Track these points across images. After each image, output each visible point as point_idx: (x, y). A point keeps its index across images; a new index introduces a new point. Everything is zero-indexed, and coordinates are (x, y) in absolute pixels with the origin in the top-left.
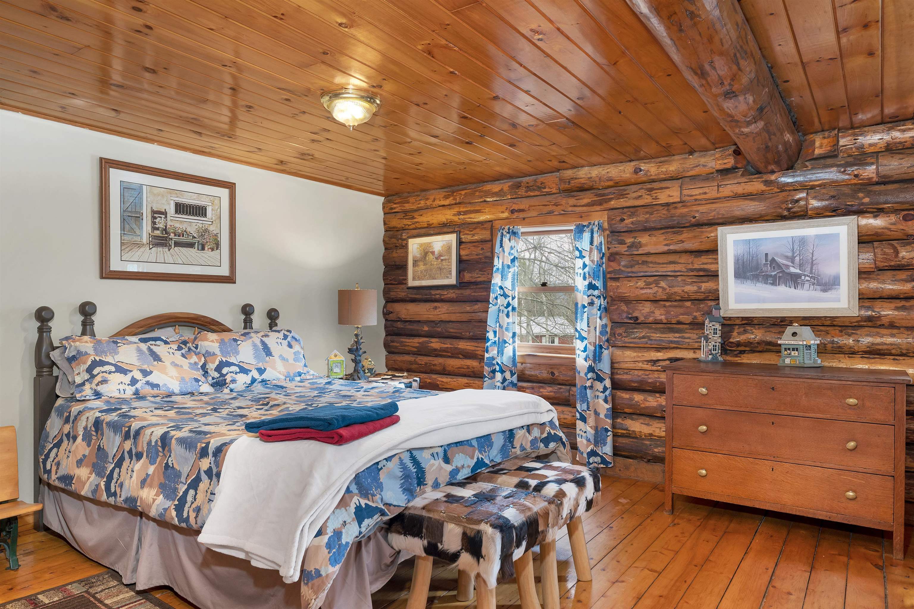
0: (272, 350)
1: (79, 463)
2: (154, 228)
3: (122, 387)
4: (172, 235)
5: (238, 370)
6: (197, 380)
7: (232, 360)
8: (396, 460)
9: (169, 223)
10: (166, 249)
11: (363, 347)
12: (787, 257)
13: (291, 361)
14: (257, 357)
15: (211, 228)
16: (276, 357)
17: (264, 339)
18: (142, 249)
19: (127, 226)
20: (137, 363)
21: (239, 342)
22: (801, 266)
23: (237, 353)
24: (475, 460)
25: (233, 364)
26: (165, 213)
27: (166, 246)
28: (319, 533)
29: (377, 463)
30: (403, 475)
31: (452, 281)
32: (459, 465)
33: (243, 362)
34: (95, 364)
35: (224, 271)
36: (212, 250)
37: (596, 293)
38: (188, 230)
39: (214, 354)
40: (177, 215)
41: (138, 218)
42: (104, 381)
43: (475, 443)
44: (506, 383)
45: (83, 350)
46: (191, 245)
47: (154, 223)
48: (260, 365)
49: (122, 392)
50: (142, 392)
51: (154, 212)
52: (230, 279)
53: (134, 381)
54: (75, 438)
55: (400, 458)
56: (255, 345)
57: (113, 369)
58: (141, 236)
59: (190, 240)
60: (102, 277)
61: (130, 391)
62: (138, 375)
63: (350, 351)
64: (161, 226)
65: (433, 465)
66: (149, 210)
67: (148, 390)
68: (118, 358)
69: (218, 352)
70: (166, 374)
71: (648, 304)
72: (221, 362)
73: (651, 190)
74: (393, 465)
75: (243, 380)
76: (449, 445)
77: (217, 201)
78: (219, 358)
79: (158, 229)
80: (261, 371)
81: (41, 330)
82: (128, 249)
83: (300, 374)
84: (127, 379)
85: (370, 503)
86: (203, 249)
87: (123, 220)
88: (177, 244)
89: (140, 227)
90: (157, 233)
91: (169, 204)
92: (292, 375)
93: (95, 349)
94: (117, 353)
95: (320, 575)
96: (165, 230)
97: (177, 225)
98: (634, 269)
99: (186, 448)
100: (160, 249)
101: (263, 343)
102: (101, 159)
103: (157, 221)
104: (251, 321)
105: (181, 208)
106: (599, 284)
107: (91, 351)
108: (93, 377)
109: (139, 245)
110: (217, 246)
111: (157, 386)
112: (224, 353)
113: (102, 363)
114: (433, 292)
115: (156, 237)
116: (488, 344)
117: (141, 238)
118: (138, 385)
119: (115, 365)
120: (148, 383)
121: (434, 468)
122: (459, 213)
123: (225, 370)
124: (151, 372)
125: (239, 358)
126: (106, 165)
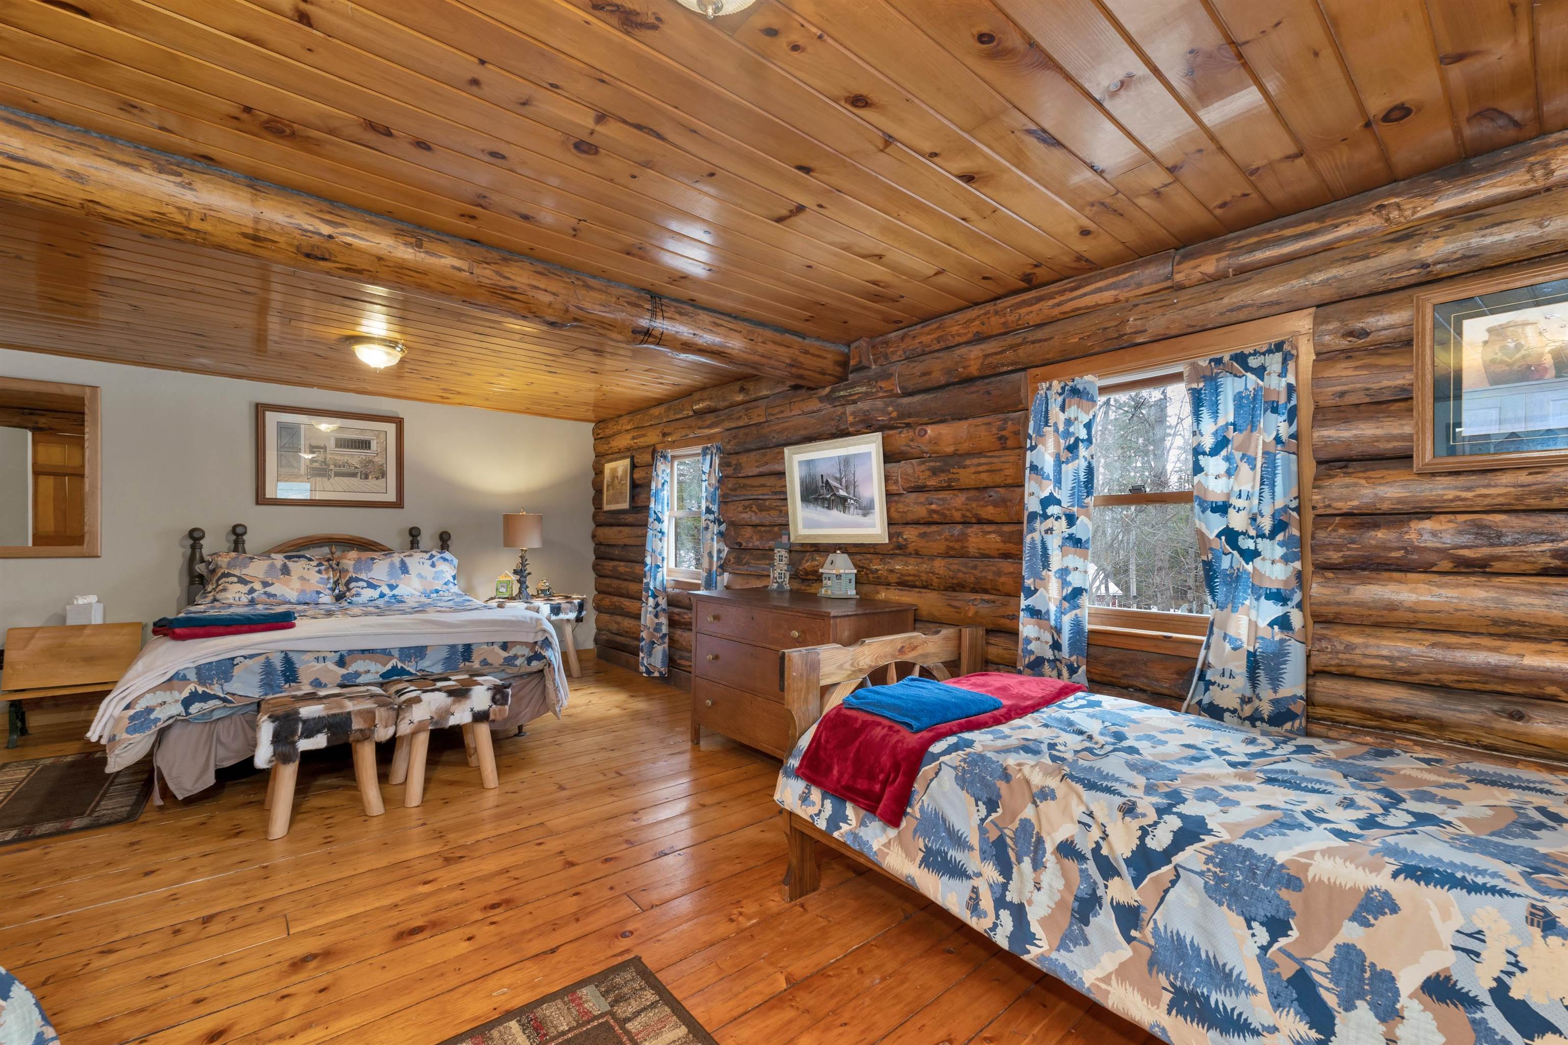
0: (411, 568)
2: (313, 462)
4: (332, 467)
5: (366, 585)
7: (362, 576)
8: (260, 658)
9: (329, 456)
10: (325, 479)
11: (529, 569)
12: (836, 478)
13: (429, 579)
14: (390, 574)
15: (376, 459)
16: (414, 575)
17: (404, 558)
18: (300, 479)
19: (284, 461)
20: (262, 576)
21: (375, 561)
22: (847, 488)
23: (371, 570)
24: (391, 667)
25: (363, 580)
26: (324, 448)
27: (326, 476)
28: (128, 707)
29: (233, 659)
30: (265, 671)
31: (625, 505)
32: (362, 671)
33: (374, 578)
34: (225, 575)
35: (391, 497)
36: (377, 478)
37: (711, 517)
38: (350, 461)
39: (346, 571)
40: (337, 449)
42: (224, 590)
43: (396, 652)
46: (353, 475)
48: (393, 582)
49: (236, 599)
50: (257, 600)
52: (399, 504)
53: (252, 591)
55: (266, 657)
56: (392, 564)
57: (238, 580)
58: (299, 468)
59: (352, 470)
60: (257, 504)
62: (259, 586)
63: (515, 572)
64: (321, 458)
67: (264, 597)
68: (244, 571)
70: (288, 586)
71: (749, 529)
73: (747, 409)
75: (368, 594)
77: (382, 436)
79: (317, 462)
80: (392, 587)
81: (193, 547)
82: (285, 480)
83: (437, 591)
84: (246, 589)
85: (211, 691)
86: (366, 477)
87: (280, 455)
88: (337, 474)
89: (299, 461)
90: (316, 465)
91: (330, 439)
93: (229, 564)
94: (247, 567)
95: (115, 740)
96: (325, 462)
97: (338, 458)
98: (738, 492)
100: (318, 479)
101: (402, 562)
102: (257, 405)
103: (316, 455)
104: (418, 542)
105: (343, 443)
106: (715, 508)
107: (224, 566)
108: (218, 586)
109: (297, 476)
110: (383, 474)
111: (275, 596)
112: (357, 569)
113: (230, 575)
114: (621, 516)
115: (315, 469)
116: (647, 568)
117: (299, 470)
118: (255, 595)
119: (241, 577)
120: (265, 593)
121: (317, 668)
122: (634, 438)
123: (352, 585)
124: (274, 584)
125: (370, 575)
126: (263, 408)
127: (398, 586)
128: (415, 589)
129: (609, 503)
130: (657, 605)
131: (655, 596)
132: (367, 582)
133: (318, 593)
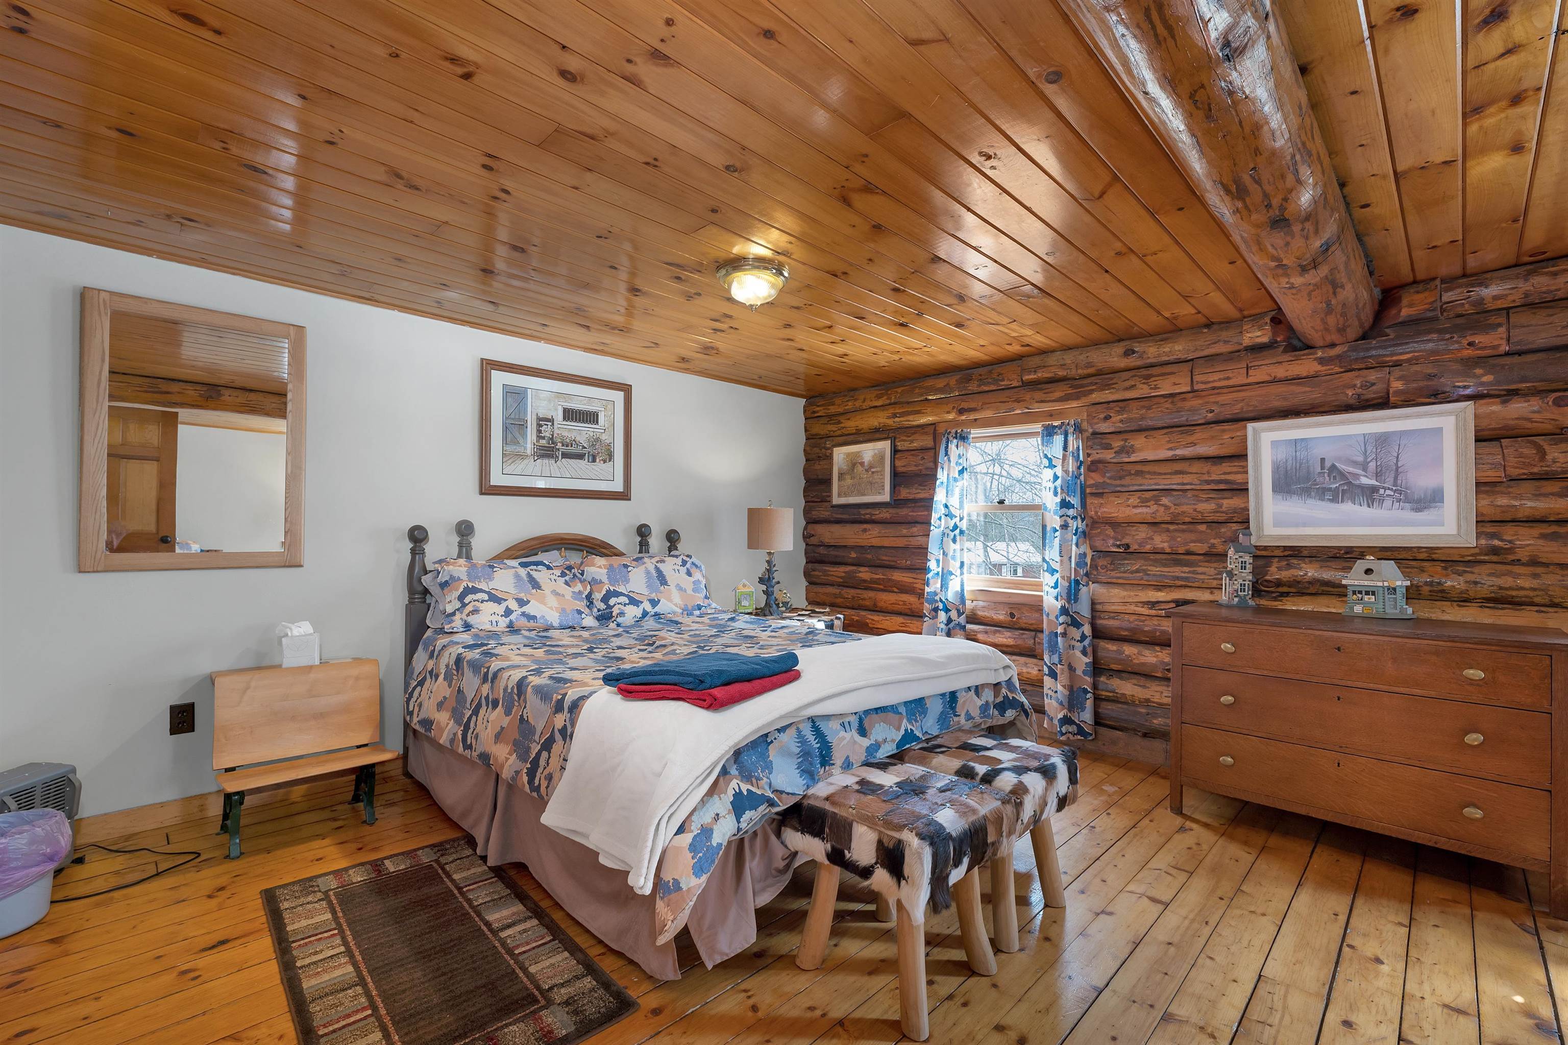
0: (667, 578)
1: (440, 706)
2: (540, 437)
3: (494, 618)
4: (559, 446)
5: (627, 602)
6: (580, 612)
7: (621, 589)
8: (792, 732)
9: (556, 431)
10: (553, 462)
11: (777, 576)
12: (1355, 463)
13: (690, 591)
14: (649, 586)
15: (604, 437)
16: (672, 587)
17: (659, 565)
18: (526, 461)
19: (509, 436)
20: (513, 591)
21: (630, 569)
22: (1378, 475)
23: (627, 581)
24: (902, 732)
25: (622, 594)
26: (551, 420)
27: (552, 457)
28: (681, 830)
29: (766, 735)
30: (801, 751)
31: (886, 497)
32: (880, 739)
33: (634, 592)
34: (468, 591)
35: (618, 486)
36: (605, 462)
37: (1071, 512)
38: (578, 439)
39: (601, 582)
40: (565, 423)
41: (523, 426)
42: (476, 611)
43: (902, 710)
44: (951, 625)
45: (456, 575)
46: (580, 457)
47: (539, 431)
48: (653, 596)
49: (494, 623)
50: (517, 625)
51: (539, 419)
52: (624, 496)
53: (508, 612)
54: (437, 677)
55: (798, 729)
56: (648, 572)
57: (486, 597)
58: (525, 446)
59: (579, 450)
60: (482, 493)
61: (503, 622)
62: (513, 605)
63: (761, 581)
64: (547, 435)
65: (844, 738)
66: (534, 417)
67: (523, 621)
68: (492, 585)
69: (605, 579)
70: (545, 604)
71: (1144, 528)
72: (608, 591)
73: (1148, 377)
74: (788, 739)
75: (632, 612)
76: (867, 712)
77: (610, 406)
78: (606, 587)
79: (543, 438)
80: (654, 603)
81: (413, 552)
82: (510, 461)
83: (699, 607)
84: (500, 609)
85: (754, 789)
86: (594, 461)
87: (506, 429)
88: (565, 455)
89: (524, 435)
90: (543, 442)
91: (556, 410)
92: (690, 608)
93: (469, 574)
94: (491, 579)
95: (680, 889)
96: (552, 439)
97: (565, 434)
98: (1123, 482)
99: (541, 699)
100: (546, 461)
101: (658, 570)
102: (482, 360)
103: (543, 429)
104: (647, 544)
105: (570, 415)
106: (1075, 501)
107: (464, 577)
108: (464, 605)
109: (523, 457)
110: (610, 456)
111: (534, 618)
112: (613, 580)
113: (475, 590)
115: (542, 448)
116: (930, 575)
117: (525, 448)
118: (513, 617)
119: (488, 593)
120: (523, 614)
121: (845, 742)
122: (894, 416)
123: (612, 601)
124: (528, 602)
125: (631, 587)
126: (488, 366)
127: (659, 601)
128: (676, 605)
129: (839, 495)
130: (950, 621)
131: (947, 610)
132: (626, 596)
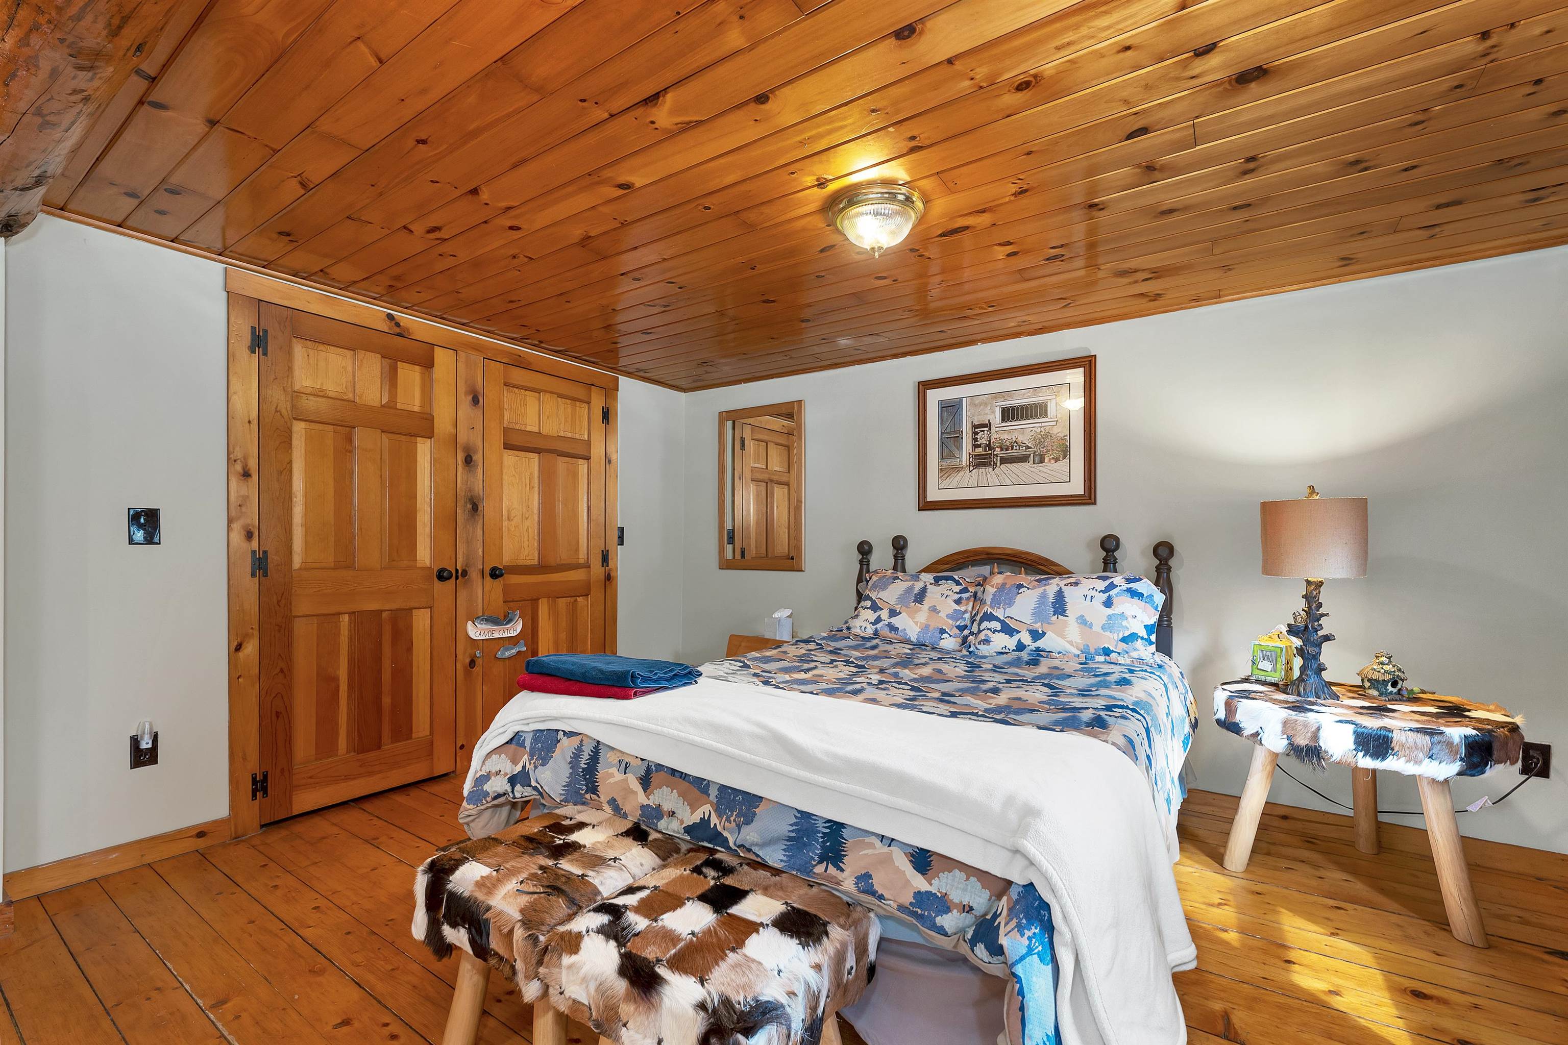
0: (1069, 606)
2: (975, 446)
3: (864, 624)
4: (997, 451)
7: (998, 613)
9: (994, 436)
10: (991, 469)
13: (1097, 628)
14: (1038, 613)
15: (1056, 431)
16: (1072, 619)
17: (1067, 588)
18: (961, 474)
19: (946, 451)
21: (1022, 590)
23: (1011, 604)
25: (997, 619)
26: (988, 425)
27: (990, 465)
32: (666, 807)
33: (1012, 618)
35: (1079, 487)
36: (1057, 460)
38: (1020, 439)
39: (984, 602)
40: (1003, 424)
41: (958, 438)
43: (713, 792)
46: (1023, 459)
47: (975, 440)
48: (1038, 626)
49: (863, 628)
50: (881, 633)
51: (975, 427)
52: (1088, 498)
53: (879, 620)
55: (582, 741)
56: (1044, 598)
58: (960, 458)
59: (1022, 452)
60: (919, 510)
61: (870, 630)
63: (1292, 630)
64: (984, 441)
66: (970, 426)
69: (988, 599)
70: (914, 619)
72: (984, 614)
75: (1001, 642)
76: (660, 767)
77: (1064, 391)
78: (986, 609)
79: (979, 446)
81: (861, 563)
82: (946, 475)
84: (873, 617)
86: (1042, 461)
87: (942, 444)
88: (1004, 461)
89: (960, 448)
90: (979, 450)
91: (994, 412)
94: (885, 589)
96: (989, 445)
97: (1005, 436)
100: (982, 470)
101: (1061, 594)
102: (919, 383)
103: (978, 437)
104: (1115, 561)
105: (1009, 414)
109: (958, 469)
110: (1066, 452)
112: (997, 601)
115: (976, 457)
117: (961, 461)
118: (879, 626)
120: (889, 624)
123: (984, 625)
125: (1010, 612)
126: (925, 386)
127: (1044, 634)
128: (1071, 643)
132: (1003, 623)
133: (943, 631)
